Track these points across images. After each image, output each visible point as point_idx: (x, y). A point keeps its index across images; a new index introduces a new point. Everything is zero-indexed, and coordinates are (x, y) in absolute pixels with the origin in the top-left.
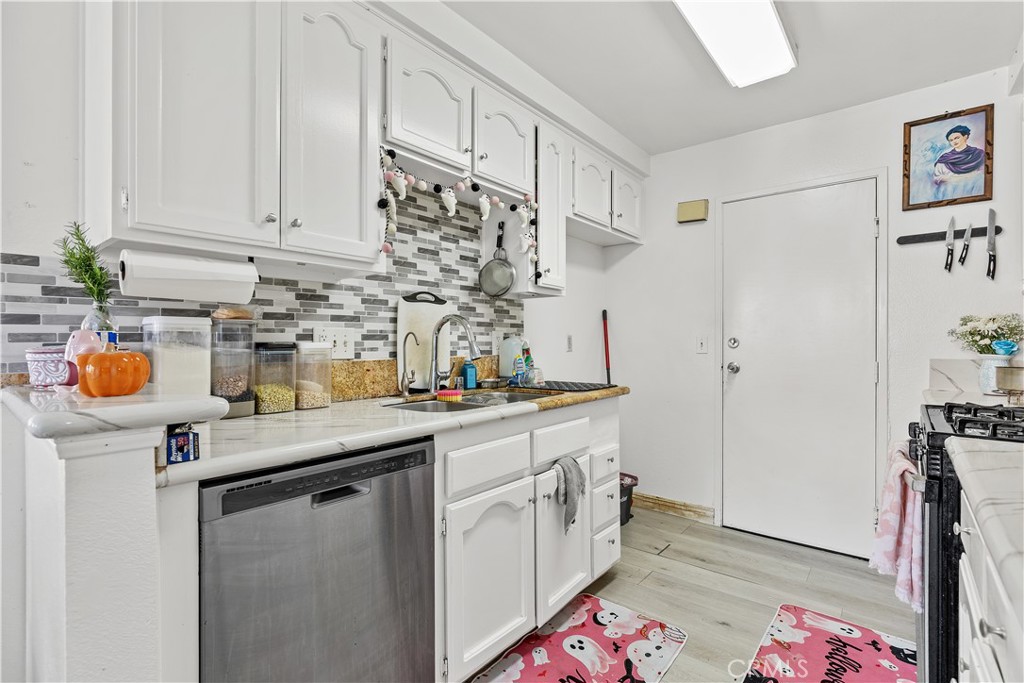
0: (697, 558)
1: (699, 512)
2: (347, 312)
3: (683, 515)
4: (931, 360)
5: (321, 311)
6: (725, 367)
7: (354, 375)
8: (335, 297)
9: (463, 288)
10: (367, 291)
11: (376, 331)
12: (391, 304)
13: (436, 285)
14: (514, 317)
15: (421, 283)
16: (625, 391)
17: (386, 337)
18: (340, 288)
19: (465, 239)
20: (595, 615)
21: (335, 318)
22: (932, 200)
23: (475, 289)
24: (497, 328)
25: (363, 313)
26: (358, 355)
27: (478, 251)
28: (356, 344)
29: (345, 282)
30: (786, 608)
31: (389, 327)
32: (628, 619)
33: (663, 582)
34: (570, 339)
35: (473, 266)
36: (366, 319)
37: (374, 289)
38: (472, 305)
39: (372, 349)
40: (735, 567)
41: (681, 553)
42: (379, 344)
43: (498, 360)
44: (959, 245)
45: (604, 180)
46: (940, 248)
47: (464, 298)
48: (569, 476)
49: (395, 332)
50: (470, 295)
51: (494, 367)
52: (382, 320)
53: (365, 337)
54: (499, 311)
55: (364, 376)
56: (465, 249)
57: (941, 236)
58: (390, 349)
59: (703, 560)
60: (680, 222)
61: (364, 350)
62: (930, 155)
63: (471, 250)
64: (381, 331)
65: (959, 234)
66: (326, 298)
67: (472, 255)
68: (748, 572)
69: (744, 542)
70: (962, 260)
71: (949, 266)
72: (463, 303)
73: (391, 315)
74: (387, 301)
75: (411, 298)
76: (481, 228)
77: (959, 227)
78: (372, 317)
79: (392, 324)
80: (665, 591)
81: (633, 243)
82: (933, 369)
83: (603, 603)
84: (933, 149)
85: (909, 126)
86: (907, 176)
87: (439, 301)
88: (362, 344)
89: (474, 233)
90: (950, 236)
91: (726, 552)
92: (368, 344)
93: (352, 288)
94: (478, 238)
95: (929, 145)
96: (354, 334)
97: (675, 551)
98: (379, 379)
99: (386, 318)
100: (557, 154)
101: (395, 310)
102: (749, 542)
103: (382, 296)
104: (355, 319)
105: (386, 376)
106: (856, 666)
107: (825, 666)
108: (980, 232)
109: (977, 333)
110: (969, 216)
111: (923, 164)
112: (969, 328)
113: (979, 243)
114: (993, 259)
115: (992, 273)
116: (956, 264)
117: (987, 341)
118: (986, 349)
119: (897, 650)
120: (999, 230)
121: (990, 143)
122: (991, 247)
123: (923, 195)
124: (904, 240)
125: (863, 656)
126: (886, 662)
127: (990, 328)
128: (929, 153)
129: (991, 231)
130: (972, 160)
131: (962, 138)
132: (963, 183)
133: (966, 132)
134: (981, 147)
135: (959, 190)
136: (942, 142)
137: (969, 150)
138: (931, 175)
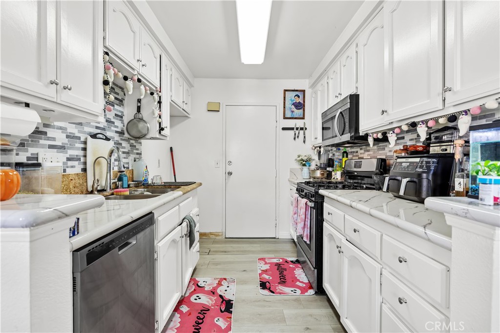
0: (223, 252)
1: (216, 235)
2: (58, 143)
3: (209, 237)
4: (290, 169)
5: (42, 142)
6: (227, 173)
7: (64, 183)
8: (51, 133)
9: (117, 132)
10: (69, 130)
11: (74, 155)
12: (82, 139)
13: (104, 129)
14: (137, 149)
15: (97, 128)
16: (200, 184)
17: (79, 160)
18: (53, 127)
19: (117, 105)
20: (197, 285)
21: (51, 147)
22: (291, 117)
23: (121, 133)
24: (131, 155)
25: (67, 144)
26: (65, 171)
27: (122, 112)
28: (64, 163)
29: (57, 124)
30: (260, 259)
31: (81, 153)
32: (211, 281)
33: (217, 264)
34: (159, 161)
35: (121, 120)
36: (69, 148)
37: (73, 129)
38: (120, 142)
39: (72, 167)
40: (238, 251)
41: (216, 251)
42: (76, 163)
43: (133, 172)
44: (297, 132)
45: (180, 86)
46: (292, 132)
47: (117, 137)
48: (191, 223)
49: (85, 156)
50: (119, 136)
51: (131, 176)
52: (77, 149)
53: (69, 159)
54: (132, 146)
55: (69, 184)
56: (117, 110)
57: (292, 129)
58: (82, 166)
59: (225, 252)
60: (208, 111)
61: (68, 167)
63: (120, 111)
64: (77, 156)
65: (297, 129)
66: (45, 133)
67: (120, 114)
68: (242, 251)
69: (235, 241)
70: (298, 137)
71: (295, 139)
72: (117, 141)
73: (82, 146)
74: (80, 137)
75: (94, 136)
76: (124, 100)
77: (297, 127)
78: (72, 147)
79: (83, 152)
80: (219, 267)
81: (187, 116)
82: (291, 171)
83: (197, 279)
84: (291, 100)
85: (285, 91)
86: (284, 107)
87: (107, 139)
88: (67, 164)
89: (121, 102)
90: (295, 129)
91: (231, 247)
92: (70, 163)
93: (61, 128)
94: (123, 105)
96: (62, 157)
97: (214, 251)
98: (78, 185)
99: (79, 148)
100: (167, 70)
101: (85, 143)
102: (237, 241)
103: (77, 134)
104: (62, 148)
105: (81, 183)
106: (285, 270)
107: (278, 272)
108: (302, 129)
109: (302, 160)
110: (299, 123)
111: (289, 104)
112: (300, 158)
113: (302, 132)
114: (305, 137)
115: (304, 142)
116: (296, 138)
117: (304, 163)
118: (304, 165)
119: (292, 262)
120: (306, 129)
121: (304, 102)
122: (304, 134)
123: (288, 115)
124: (284, 129)
125: (285, 266)
126: (291, 266)
127: (305, 158)
128: (290, 101)
129: (304, 129)
130: (300, 106)
131: (298, 98)
132: (298, 113)
133: (299, 97)
134: (302, 102)
135: (297, 115)
136: (293, 98)
137: (299, 103)
138: (291, 108)
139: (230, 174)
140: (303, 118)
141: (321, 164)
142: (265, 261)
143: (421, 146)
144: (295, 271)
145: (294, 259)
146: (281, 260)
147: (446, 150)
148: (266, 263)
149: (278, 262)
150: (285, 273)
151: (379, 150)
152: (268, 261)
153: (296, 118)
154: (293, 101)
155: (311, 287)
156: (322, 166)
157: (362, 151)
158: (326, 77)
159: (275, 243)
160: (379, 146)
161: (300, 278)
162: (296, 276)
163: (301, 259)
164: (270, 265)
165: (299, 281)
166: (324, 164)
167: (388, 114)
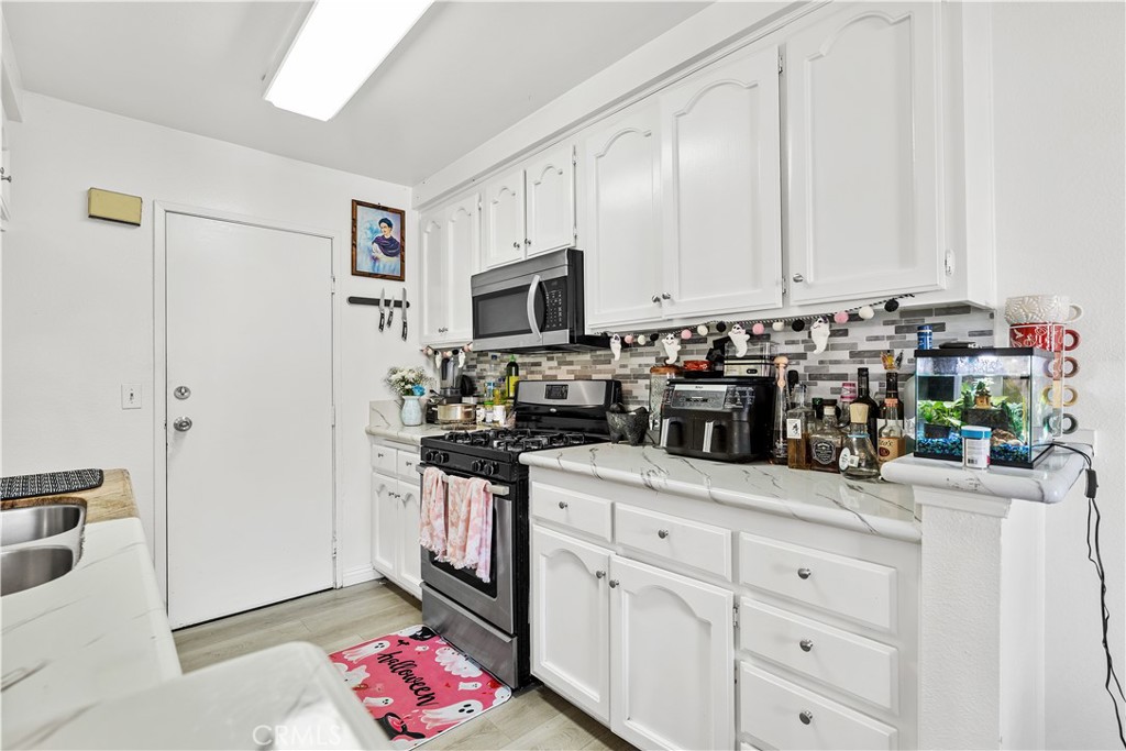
4: (371, 403)
6: (170, 425)
44: (387, 311)
46: (374, 311)
57: (375, 302)
60: (90, 216)
62: (369, 234)
65: (387, 303)
70: (389, 323)
71: (381, 327)
77: (387, 298)
82: (372, 409)
84: (371, 229)
85: (356, 203)
86: (354, 245)
90: (382, 303)
95: (368, 226)
106: (413, 664)
107: (398, 679)
108: (398, 304)
109: (403, 379)
110: (392, 290)
111: (364, 239)
112: (398, 376)
113: (397, 312)
114: (405, 325)
115: (404, 335)
116: (385, 326)
117: (409, 386)
118: (409, 392)
119: (414, 637)
120: (408, 305)
121: (403, 238)
122: (404, 317)
123: (365, 265)
124: (353, 300)
125: (405, 654)
126: (420, 649)
127: (411, 376)
128: (369, 232)
129: (404, 305)
130: (393, 247)
131: (387, 229)
132: (388, 263)
133: (390, 225)
134: (398, 240)
135: (387, 268)
136: (376, 226)
137: (391, 239)
138: (370, 251)
139: (182, 426)
140: (401, 279)
141: (445, 389)
142: (345, 662)
143: (704, 362)
144: (437, 660)
145: (416, 629)
146: (387, 644)
147: (756, 371)
148: (351, 666)
149: (380, 650)
150: (416, 672)
151: (596, 362)
152: (354, 659)
153: (384, 277)
154: (376, 232)
155: (496, 683)
156: (449, 393)
157: (554, 363)
158: (477, 197)
159: (336, 602)
160: (597, 356)
161: (458, 670)
162: (446, 669)
163: (433, 623)
164: (364, 667)
165: (459, 679)
166: (452, 388)
167: (673, 303)
